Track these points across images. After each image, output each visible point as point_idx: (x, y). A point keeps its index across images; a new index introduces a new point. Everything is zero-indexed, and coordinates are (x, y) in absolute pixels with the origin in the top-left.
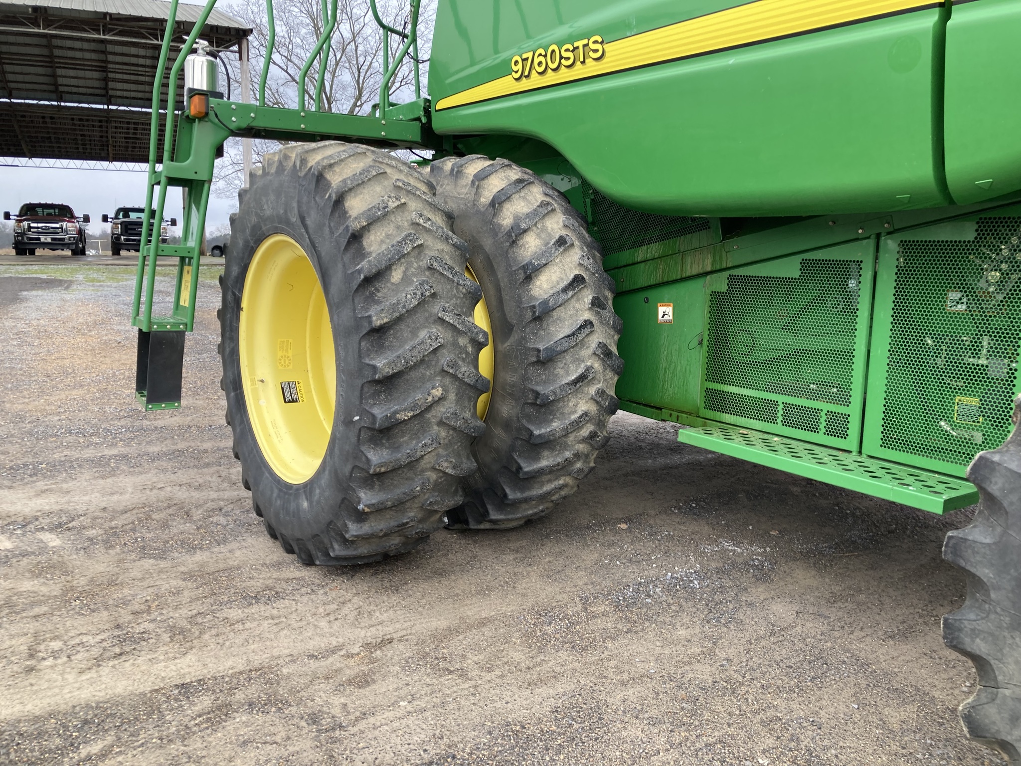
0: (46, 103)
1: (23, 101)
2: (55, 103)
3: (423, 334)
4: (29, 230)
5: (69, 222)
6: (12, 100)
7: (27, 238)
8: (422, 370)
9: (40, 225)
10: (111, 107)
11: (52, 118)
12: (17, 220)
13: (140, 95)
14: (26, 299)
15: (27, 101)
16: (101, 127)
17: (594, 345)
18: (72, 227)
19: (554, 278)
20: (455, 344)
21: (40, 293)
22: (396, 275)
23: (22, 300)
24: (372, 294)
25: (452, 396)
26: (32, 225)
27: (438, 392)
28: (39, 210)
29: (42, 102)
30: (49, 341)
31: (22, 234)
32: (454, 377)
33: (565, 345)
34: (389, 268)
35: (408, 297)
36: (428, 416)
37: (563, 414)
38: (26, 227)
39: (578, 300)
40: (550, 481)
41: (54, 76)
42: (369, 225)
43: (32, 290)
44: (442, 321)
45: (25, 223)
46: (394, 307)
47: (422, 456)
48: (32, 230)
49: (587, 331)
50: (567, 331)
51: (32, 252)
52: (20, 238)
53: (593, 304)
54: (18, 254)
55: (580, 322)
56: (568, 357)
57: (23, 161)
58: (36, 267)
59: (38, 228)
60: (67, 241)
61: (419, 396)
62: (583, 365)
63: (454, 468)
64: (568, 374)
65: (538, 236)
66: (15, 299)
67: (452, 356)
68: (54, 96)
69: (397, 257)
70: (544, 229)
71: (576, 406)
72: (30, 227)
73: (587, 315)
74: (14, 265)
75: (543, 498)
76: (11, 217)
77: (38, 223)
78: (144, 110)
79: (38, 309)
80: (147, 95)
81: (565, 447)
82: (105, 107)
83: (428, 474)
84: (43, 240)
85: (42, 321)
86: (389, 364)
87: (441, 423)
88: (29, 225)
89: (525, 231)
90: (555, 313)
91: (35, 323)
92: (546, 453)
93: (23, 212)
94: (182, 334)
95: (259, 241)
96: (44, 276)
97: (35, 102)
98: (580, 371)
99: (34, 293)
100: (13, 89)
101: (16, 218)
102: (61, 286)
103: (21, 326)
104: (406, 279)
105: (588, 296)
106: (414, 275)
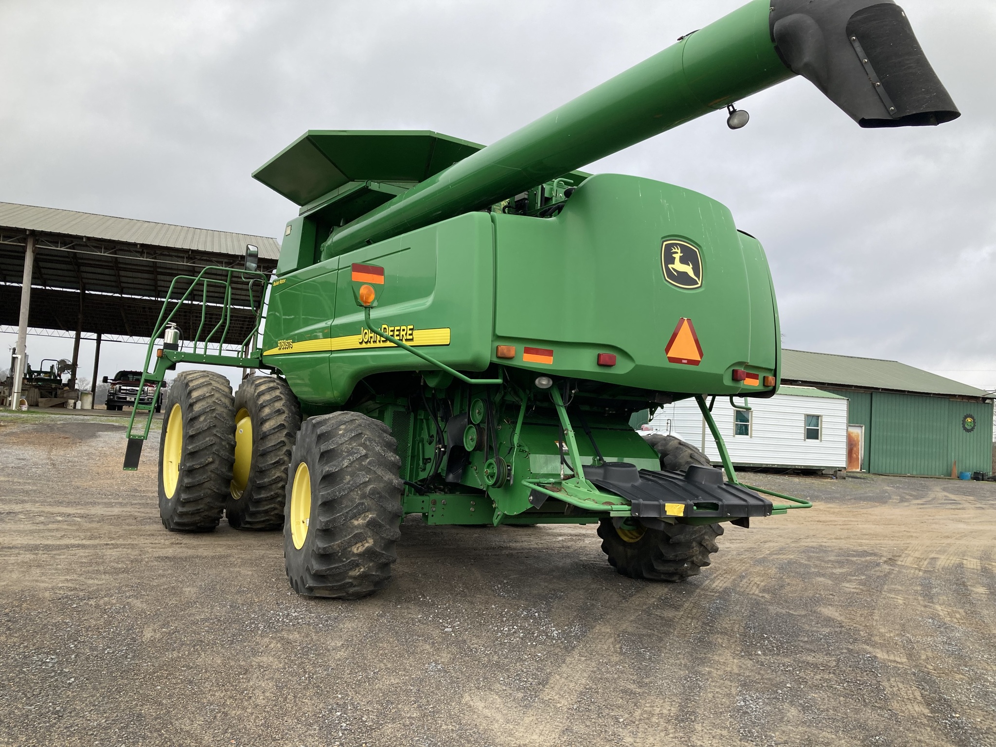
0: (147, 298)
1: (130, 296)
2: (154, 299)
3: (207, 439)
4: (120, 392)
5: (150, 386)
6: (123, 296)
7: (117, 397)
8: (205, 451)
9: (128, 388)
10: (194, 303)
11: (150, 308)
12: (112, 384)
13: (216, 295)
14: (100, 436)
15: (133, 297)
16: (185, 316)
17: (285, 450)
18: (152, 390)
19: (272, 424)
20: (221, 444)
21: (109, 433)
22: (202, 419)
23: (96, 437)
24: (193, 424)
25: (217, 462)
26: (122, 388)
27: (210, 460)
28: (130, 376)
29: (145, 298)
30: (105, 458)
31: (114, 394)
32: (218, 455)
33: (271, 450)
34: (199, 416)
35: (204, 426)
36: (207, 468)
37: (269, 476)
38: (118, 389)
39: (280, 433)
40: (267, 505)
41: (156, 280)
42: (196, 401)
43: (104, 431)
44: (216, 435)
45: (118, 386)
46: (198, 429)
47: (204, 483)
48: (122, 391)
49: (281, 445)
50: (273, 444)
51: (120, 408)
52: (112, 397)
53: (286, 435)
54: (108, 409)
55: (279, 441)
56: (272, 454)
57: (126, 338)
58: (114, 418)
59: (126, 390)
60: (146, 401)
61: (203, 460)
62: (278, 458)
63: (217, 489)
64: (271, 460)
65: (270, 408)
66: (93, 436)
67: (218, 448)
68: (154, 293)
69: (203, 412)
70: (274, 406)
71: (275, 473)
72: (120, 389)
73: (283, 439)
74: (100, 416)
75: (266, 512)
76: (108, 381)
77: (127, 386)
78: (218, 305)
79: (105, 442)
80: (221, 295)
81: (271, 490)
82: (190, 302)
83: (207, 490)
84: (128, 399)
85: (104, 449)
86: (193, 448)
87: (211, 471)
88: (120, 387)
89: (265, 406)
90: (269, 437)
91: (100, 449)
92: (263, 492)
93: (118, 377)
94: (142, 441)
95: (173, 405)
96: (117, 424)
97: (139, 297)
98: (277, 460)
99: (106, 433)
100: (124, 287)
101: (111, 381)
102: (124, 430)
103: (92, 450)
104: (205, 420)
105: (285, 432)
106: (208, 419)
